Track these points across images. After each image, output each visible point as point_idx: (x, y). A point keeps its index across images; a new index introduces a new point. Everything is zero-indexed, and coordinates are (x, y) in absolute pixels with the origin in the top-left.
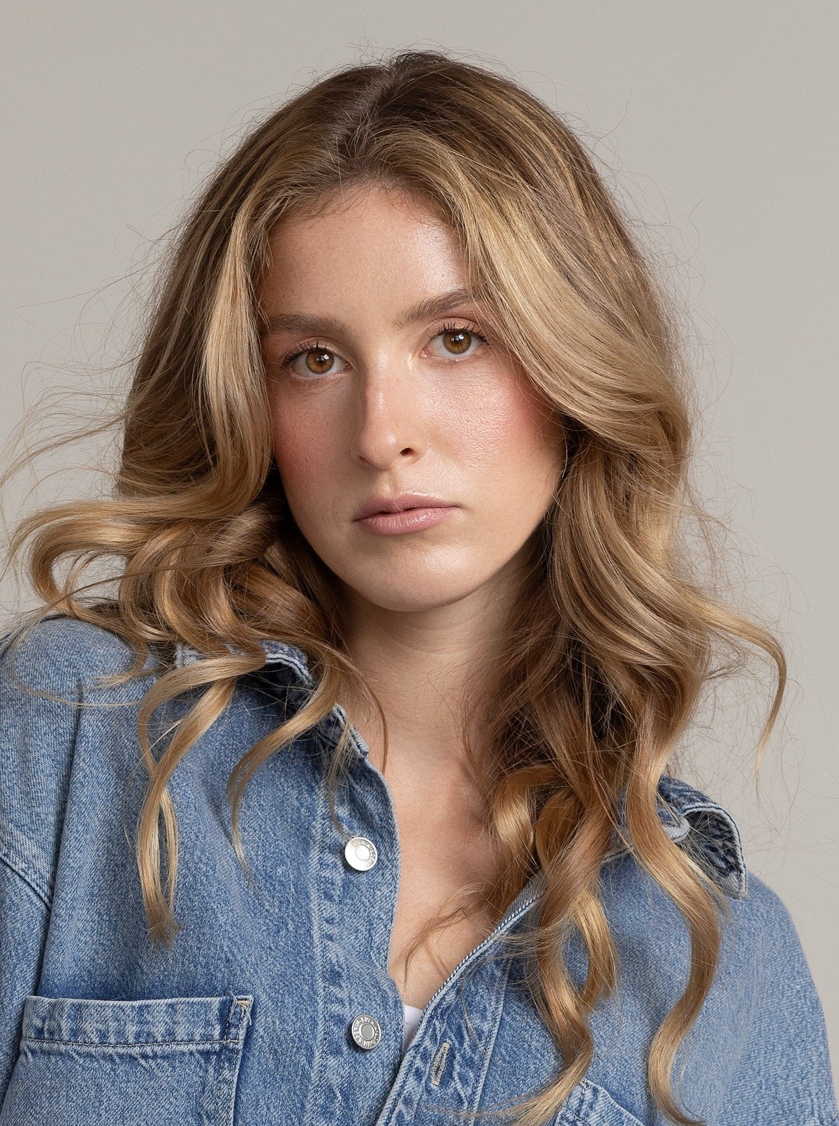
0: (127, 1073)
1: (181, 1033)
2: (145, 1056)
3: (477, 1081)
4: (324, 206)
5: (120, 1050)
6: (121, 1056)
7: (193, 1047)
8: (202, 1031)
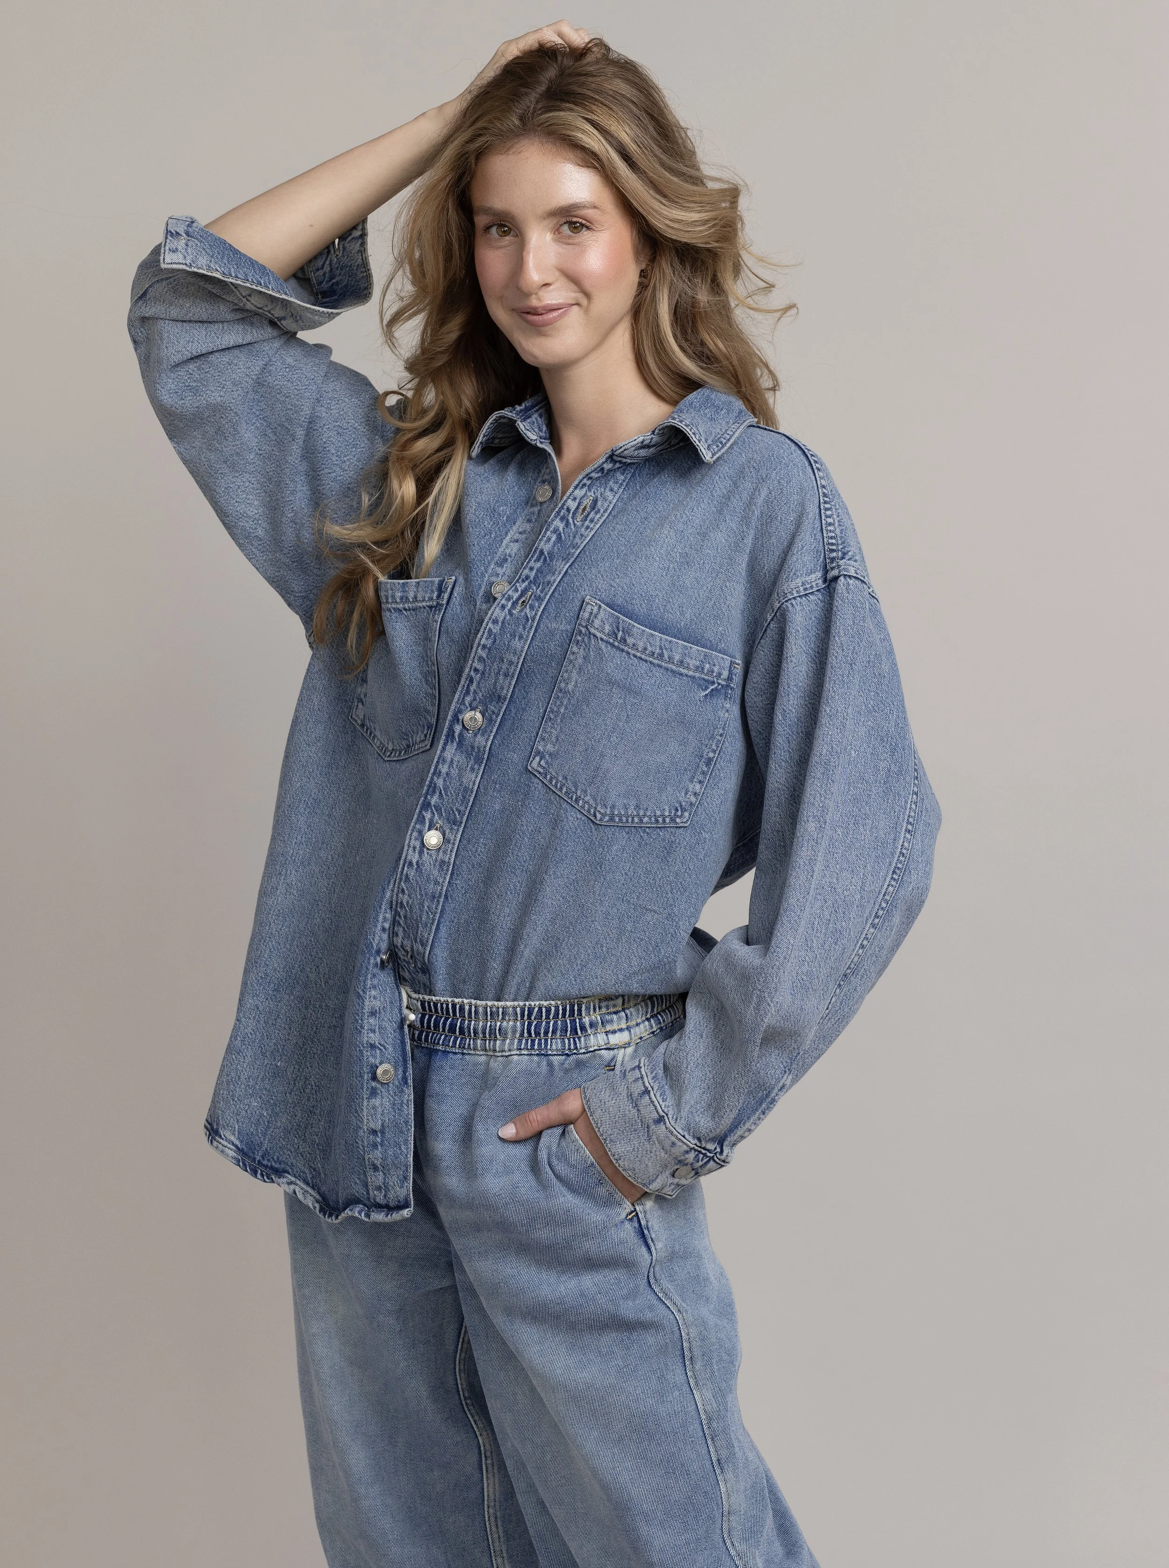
0: (397, 618)
1: (419, 598)
2: (406, 610)
3: (539, 607)
4: (508, 149)
5: (394, 606)
6: (394, 609)
7: (424, 604)
8: (429, 595)
